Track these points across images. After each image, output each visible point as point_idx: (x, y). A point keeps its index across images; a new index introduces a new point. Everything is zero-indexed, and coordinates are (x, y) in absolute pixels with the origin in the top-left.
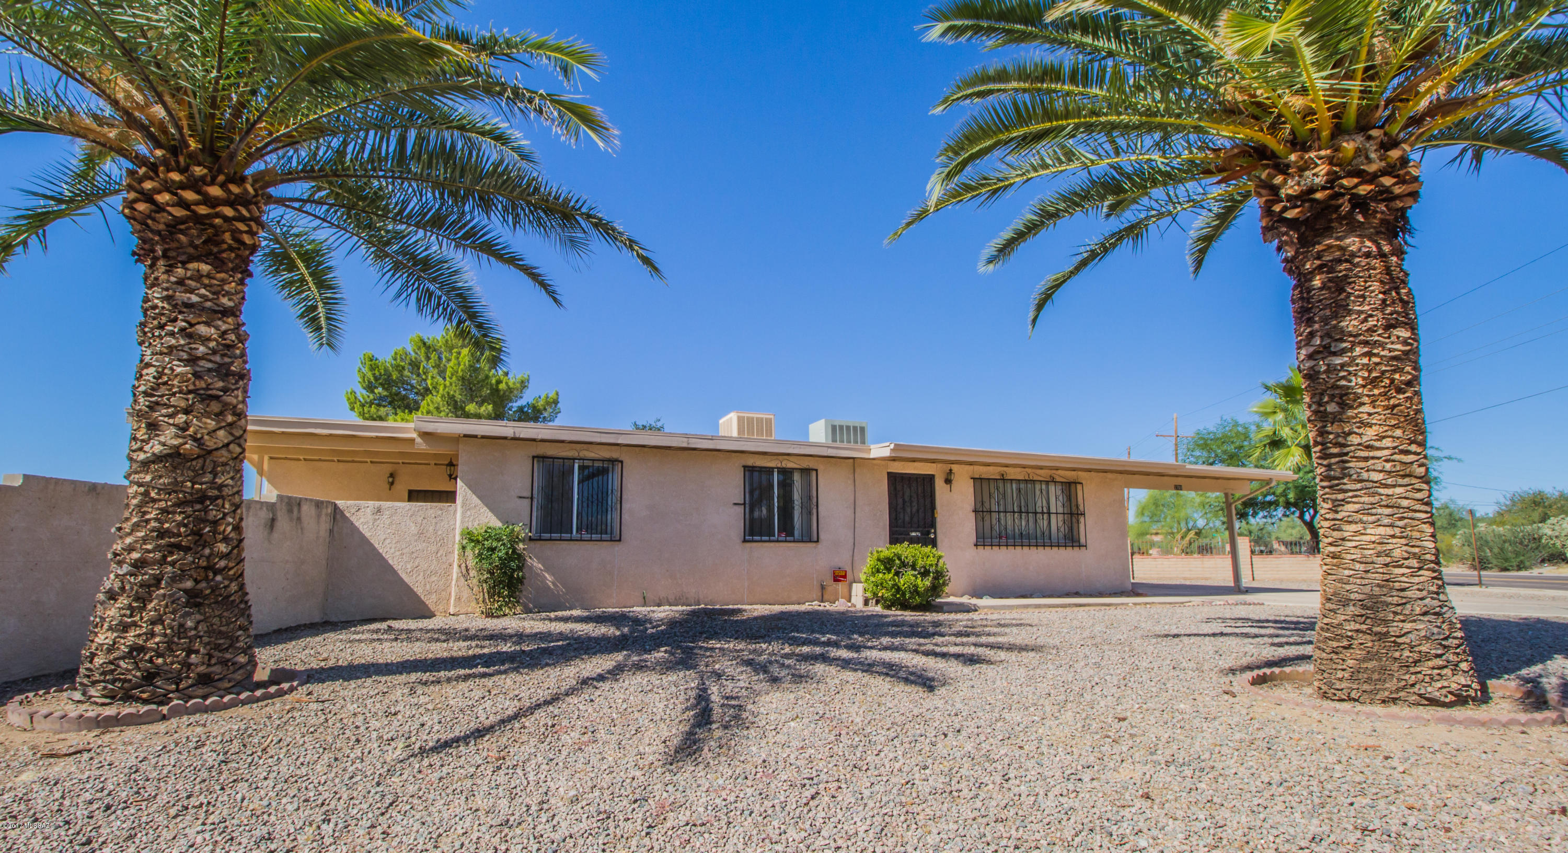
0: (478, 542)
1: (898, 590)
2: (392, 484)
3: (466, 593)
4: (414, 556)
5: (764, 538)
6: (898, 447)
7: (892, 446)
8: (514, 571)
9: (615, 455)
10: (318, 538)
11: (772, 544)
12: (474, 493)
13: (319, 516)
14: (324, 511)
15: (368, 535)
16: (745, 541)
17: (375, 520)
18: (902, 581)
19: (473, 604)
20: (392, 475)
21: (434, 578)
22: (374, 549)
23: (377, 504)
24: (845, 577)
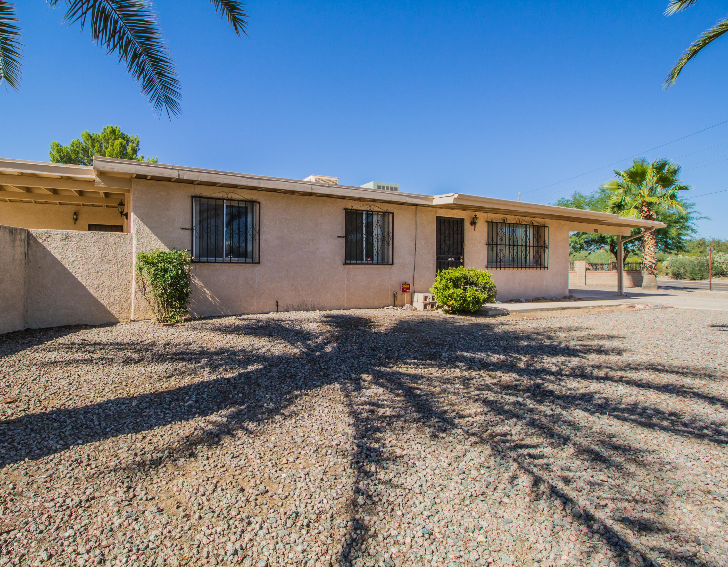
0: (152, 264)
1: (465, 300)
2: (76, 220)
3: (143, 304)
4: (99, 274)
5: (358, 262)
6: (461, 197)
7: (456, 196)
8: (183, 287)
9: (254, 198)
10: (14, 260)
11: (363, 266)
12: (146, 224)
13: (14, 241)
14: (18, 237)
15: (59, 257)
16: (345, 264)
17: (64, 245)
18: (468, 295)
19: (150, 312)
20: (75, 214)
21: (116, 292)
22: (65, 269)
23: (65, 232)
24: (409, 289)
